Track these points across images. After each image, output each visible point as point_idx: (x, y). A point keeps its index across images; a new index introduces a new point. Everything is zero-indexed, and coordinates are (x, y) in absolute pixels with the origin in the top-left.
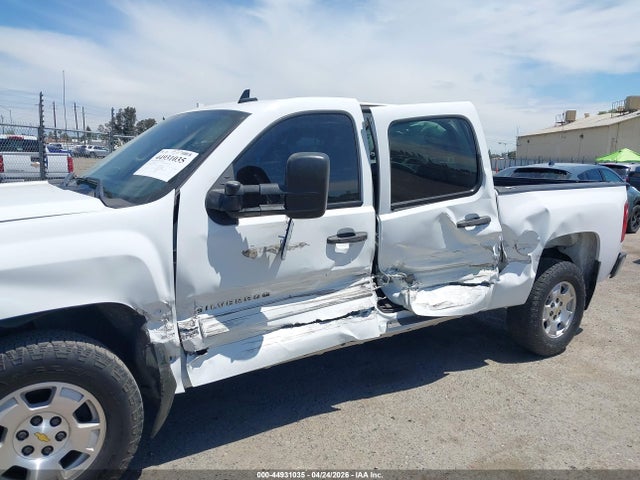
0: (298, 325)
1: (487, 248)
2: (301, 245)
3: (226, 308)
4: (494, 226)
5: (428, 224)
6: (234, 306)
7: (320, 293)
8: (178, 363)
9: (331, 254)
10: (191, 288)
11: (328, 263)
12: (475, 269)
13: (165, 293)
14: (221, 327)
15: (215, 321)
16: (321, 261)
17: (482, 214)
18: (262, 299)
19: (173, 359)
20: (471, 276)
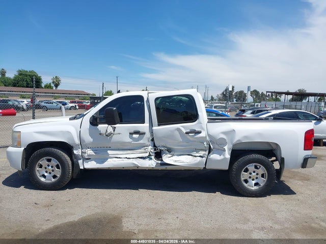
0: (119, 158)
1: (201, 143)
2: (119, 134)
3: (97, 149)
4: (203, 134)
5: (172, 131)
6: (99, 149)
7: (129, 150)
8: (81, 161)
9: (131, 138)
10: (84, 141)
11: (130, 140)
12: (197, 150)
13: (77, 141)
14: (93, 153)
15: (92, 151)
16: (127, 139)
17: (197, 129)
18: (108, 148)
19: (80, 159)
20: (195, 153)
